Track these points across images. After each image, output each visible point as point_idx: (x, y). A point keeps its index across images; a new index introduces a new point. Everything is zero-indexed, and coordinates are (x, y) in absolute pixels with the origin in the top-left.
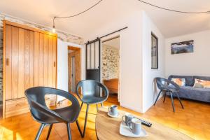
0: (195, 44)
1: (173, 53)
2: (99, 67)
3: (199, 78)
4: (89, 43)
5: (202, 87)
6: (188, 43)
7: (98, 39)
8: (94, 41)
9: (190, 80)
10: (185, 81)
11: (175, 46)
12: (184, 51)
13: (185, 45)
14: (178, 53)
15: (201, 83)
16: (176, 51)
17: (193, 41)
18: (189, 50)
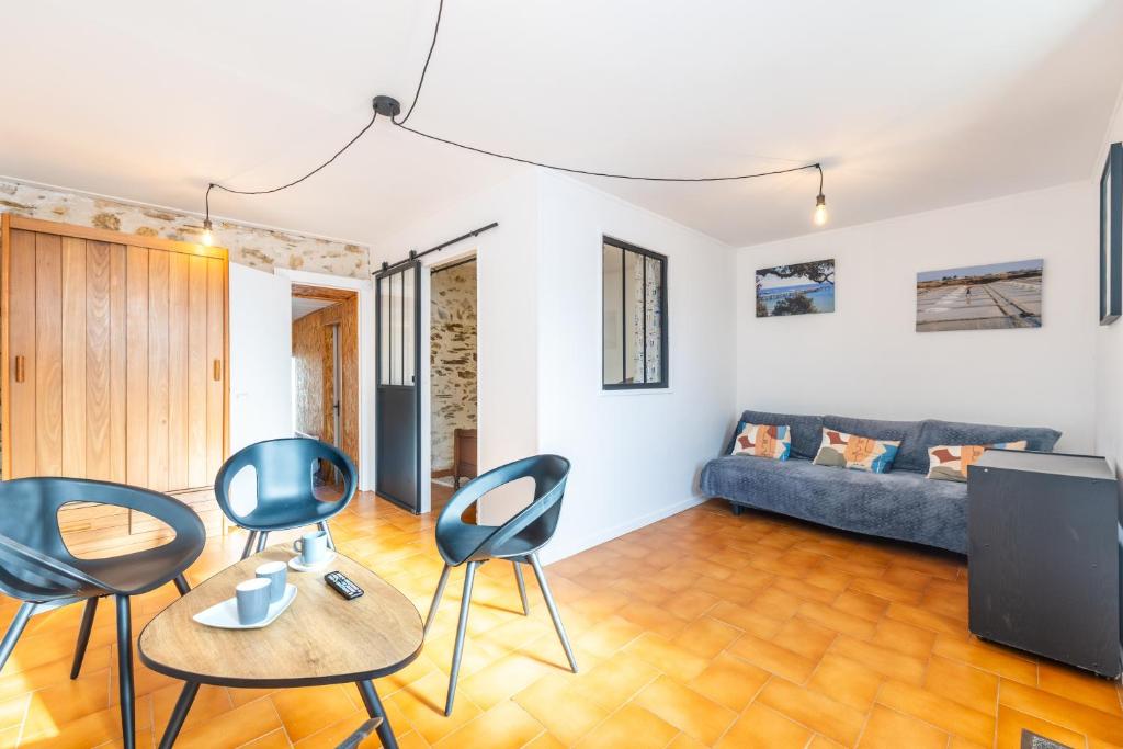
0: (841, 277)
1: (761, 312)
2: (417, 378)
3: (837, 425)
4: (386, 271)
5: (841, 464)
6: (813, 270)
7: (414, 260)
8: (401, 267)
9: (808, 432)
10: (787, 439)
11: (771, 282)
12: (797, 305)
13: (804, 281)
14: (779, 311)
15: (840, 448)
16: (771, 306)
17: (830, 263)
18: (817, 301)
